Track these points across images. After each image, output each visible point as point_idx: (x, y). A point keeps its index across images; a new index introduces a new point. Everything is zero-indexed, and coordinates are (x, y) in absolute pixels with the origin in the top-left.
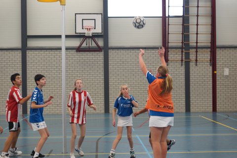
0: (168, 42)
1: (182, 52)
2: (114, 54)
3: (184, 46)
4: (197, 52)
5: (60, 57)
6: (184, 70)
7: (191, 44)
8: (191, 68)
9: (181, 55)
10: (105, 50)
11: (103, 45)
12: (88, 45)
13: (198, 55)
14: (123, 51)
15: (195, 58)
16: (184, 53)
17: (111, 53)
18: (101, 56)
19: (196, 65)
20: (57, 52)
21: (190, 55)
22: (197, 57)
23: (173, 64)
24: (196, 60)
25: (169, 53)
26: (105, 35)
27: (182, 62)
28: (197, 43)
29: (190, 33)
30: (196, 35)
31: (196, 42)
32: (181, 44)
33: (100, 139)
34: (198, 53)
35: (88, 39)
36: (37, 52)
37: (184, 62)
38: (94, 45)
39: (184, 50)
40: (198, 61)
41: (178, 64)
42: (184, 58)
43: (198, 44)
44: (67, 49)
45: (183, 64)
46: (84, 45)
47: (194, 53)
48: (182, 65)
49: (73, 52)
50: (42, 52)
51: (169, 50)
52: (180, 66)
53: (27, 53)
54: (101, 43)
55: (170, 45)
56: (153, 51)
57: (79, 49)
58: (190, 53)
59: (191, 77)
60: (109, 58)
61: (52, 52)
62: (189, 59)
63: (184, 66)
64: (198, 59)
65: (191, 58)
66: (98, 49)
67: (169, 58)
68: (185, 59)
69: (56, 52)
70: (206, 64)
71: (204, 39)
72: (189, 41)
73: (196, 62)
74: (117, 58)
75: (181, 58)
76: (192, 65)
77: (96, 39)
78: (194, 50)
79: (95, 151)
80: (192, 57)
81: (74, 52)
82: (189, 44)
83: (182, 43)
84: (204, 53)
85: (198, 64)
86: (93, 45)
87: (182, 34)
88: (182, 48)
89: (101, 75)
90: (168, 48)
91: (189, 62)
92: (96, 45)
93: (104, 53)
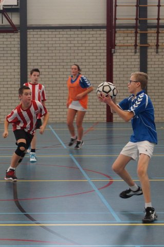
0: (116, 19)
1: (136, 33)
2: (35, 36)
3: (139, 25)
4: (158, 33)
6: (139, 60)
7: (149, 21)
8: (149, 57)
9: (134, 38)
10: (23, 29)
11: (19, 24)
13: (159, 38)
14: (47, 32)
15: (155, 41)
16: (138, 35)
17: (31, 35)
18: (16, 39)
19: (157, 52)
21: (149, 38)
22: (158, 40)
23: (122, 51)
24: (157, 46)
25: (117, 35)
26: (21, 8)
27: (136, 48)
28: (158, 19)
29: (148, 4)
30: (157, 7)
31: (157, 17)
32: (134, 22)
34: (160, 35)
37: (138, 47)
38: (6, 22)
39: (138, 29)
40: (160, 47)
41: (130, 51)
43: (160, 21)
45: (138, 51)
48: (136, 52)
51: (117, 30)
52: (133, 54)
54: (16, 20)
55: (118, 22)
56: (92, 32)
58: (148, 35)
60: (28, 42)
62: (146, 43)
63: (138, 54)
64: (159, 44)
65: (149, 41)
66: (12, 29)
67: (116, 42)
68: (141, 43)
72: (146, 16)
73: (157, 48)
74: (39, 42)
75: (134, 41)
76: (151, 52)
77: (9, 15)
80: (151, 40)
82: (146, 21)
83: (136, 19)
85: (159, 50)
86: (4, 24)
87: (137, 6)
88: (136, 27)
89: (16, 67)
90: (115, 27)
91: (146, 48)
92: (9, 24)
93: (20, 35)
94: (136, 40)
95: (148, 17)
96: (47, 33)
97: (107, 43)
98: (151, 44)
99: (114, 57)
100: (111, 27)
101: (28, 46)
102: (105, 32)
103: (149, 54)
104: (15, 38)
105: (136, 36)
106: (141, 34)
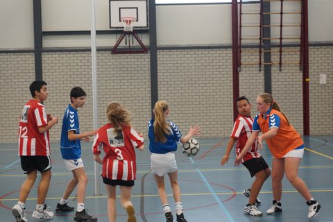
0: (241, 39)
1: (260, 52)
2: (165, 56)
3: (263, 44)
4: (281, 51)
5: (89, 61)
6: (263, 78)
7: (272, 41)
8: (272, 74)
9: (258, 57)
10: (152, 50)
11: (149, 44)
12: (128, 45)
13: (282, 56)
15: (279, 60)
16: (262, 54)
17: (160, 54)
18: (146, 60)
19: (280, 70)
20: (85, 55)
21: (272, 57)
22: (281, 58)
23: (247, 69)
24: (280, 64)
25: (242, 54)
26: (151, 30)
27: (260, 66)
28: (281, 39)
29: (271, 25)
30: (279, 28)
31: (279, 37)
32: (258, 41)
33: (147, 174)
34: (282, 53)
35: (127, 36)
36: (56, 55)
37: (262, 66)
38: (136, 43)
39: (262, 49)
40: (283, 65)
41: (254, 69)
42: (262, 60)
43: (283, 41)
44: (99, 50)
45: (262, 69)
46: (122, 44)
47: (276, 53)
48: (260, 70)
49: (106, 55)
50: (64, 55)
51: (242, 49)
52: (258, 72)
53: (43, 56)
54: (146, 41)
55: (243, 42)
56: (219, 52)
57: (115, 50)
58: (272, 54)
59: (272, 86)
60: (158, 62)
61: (77, 55)
62: (270, 62)
63: (263, 72)
64: (283, 62)
65: (272, 60)
66: (143, 50)
67: (242, 60)
68: (265, 62)
69: (83, 55)
70: (294, 68)
71: (291, 33)
72: (269, 35)
73: (280, 66)
74: (169, 62)
75: (258, 60)
76: (274, 70)
77: (139, 36)
78: (277, 49)
79: (140, 192)
80: (275, 59)
81: (108, 54)
82: (270, 40)
83: (260, 39)
84: (292, 53)
85: (282, 68)
86: (134, 45)
87: (260, 26)
88: (260, 46)
89: (147, 86)
90: (240, 47)
91: (270, 66)
92: (139, 45)
93: (151, 56)
94: (260, 59)
95: (271, 37)
96: (175, 53)
97: (233, 62)
98: (274, 62)
99: (240, 75)
100: (236, 47)
101: (158, 66)
102: (231, 52)
103: (272, 72)
104: (145, 58)
105: (260, 55)
106: (265, 53)
